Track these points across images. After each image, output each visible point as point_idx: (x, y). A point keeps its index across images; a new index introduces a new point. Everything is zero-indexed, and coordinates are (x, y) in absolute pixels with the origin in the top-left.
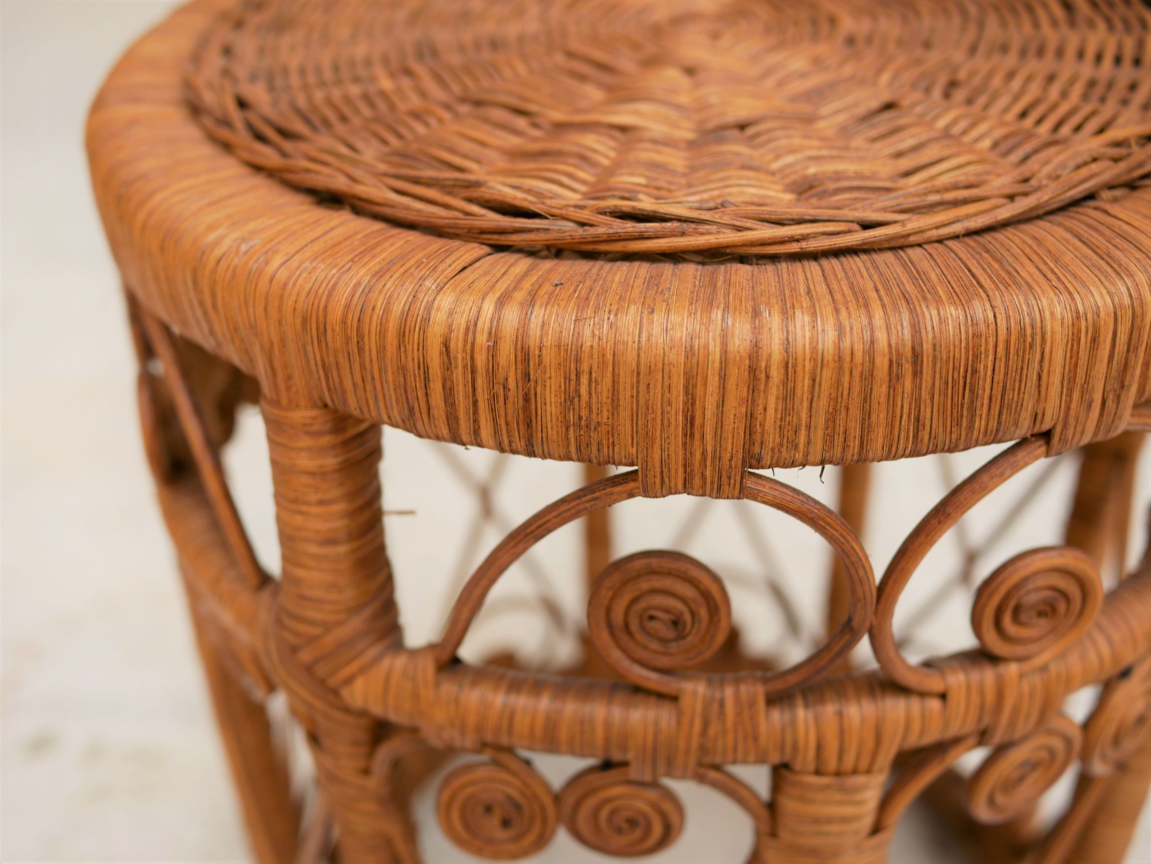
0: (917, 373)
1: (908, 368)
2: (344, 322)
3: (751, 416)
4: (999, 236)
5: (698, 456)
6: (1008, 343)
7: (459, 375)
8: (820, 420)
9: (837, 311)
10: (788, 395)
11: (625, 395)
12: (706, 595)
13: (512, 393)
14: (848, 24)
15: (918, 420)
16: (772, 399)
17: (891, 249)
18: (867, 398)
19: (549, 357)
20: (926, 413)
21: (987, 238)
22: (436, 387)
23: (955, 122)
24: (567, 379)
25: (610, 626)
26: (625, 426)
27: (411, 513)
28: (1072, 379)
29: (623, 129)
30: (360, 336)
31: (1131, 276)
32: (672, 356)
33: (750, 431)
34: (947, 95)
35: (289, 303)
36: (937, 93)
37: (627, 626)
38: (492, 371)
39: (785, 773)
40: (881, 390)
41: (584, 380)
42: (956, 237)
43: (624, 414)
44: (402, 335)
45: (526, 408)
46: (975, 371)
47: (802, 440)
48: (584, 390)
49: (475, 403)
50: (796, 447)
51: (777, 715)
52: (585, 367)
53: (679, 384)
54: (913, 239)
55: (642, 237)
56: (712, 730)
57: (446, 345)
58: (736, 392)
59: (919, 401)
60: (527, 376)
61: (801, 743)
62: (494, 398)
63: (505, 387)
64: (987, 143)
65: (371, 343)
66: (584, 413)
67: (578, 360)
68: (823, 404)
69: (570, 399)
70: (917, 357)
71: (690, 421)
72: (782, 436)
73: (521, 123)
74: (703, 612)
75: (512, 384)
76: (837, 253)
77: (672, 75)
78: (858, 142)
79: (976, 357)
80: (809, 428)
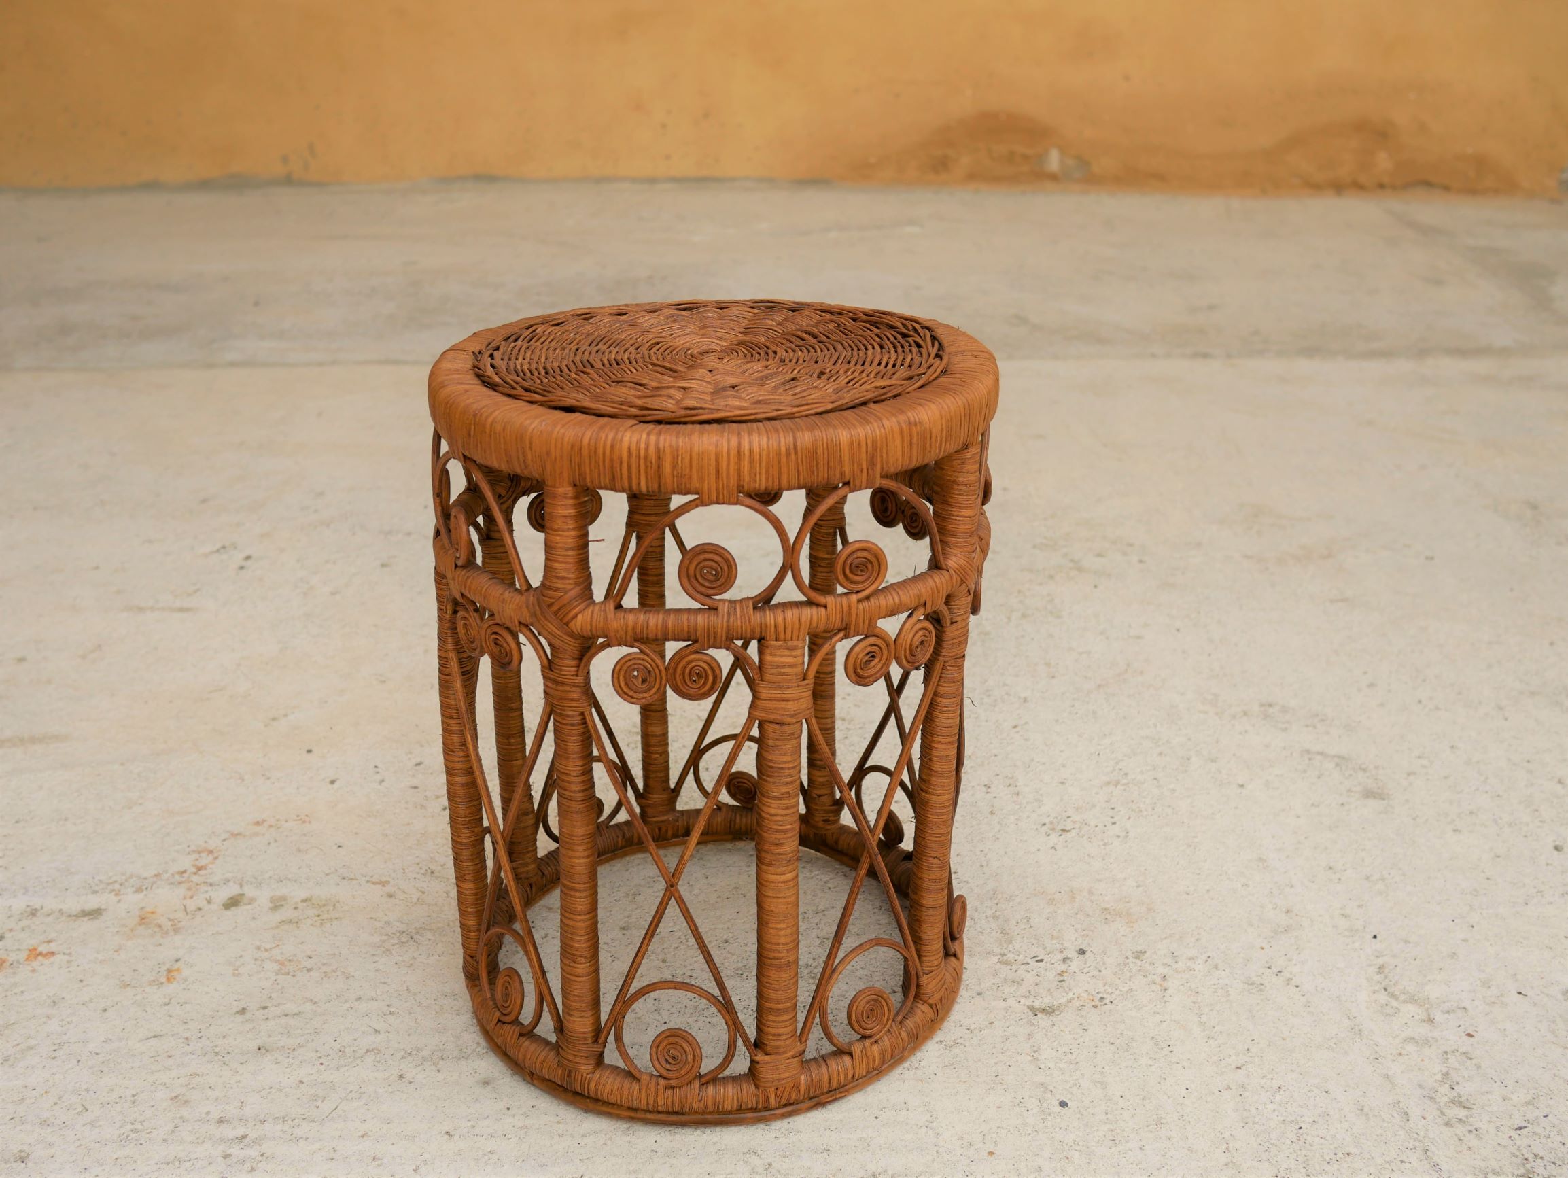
0: (796, 453)
1: (792, 451)
2: (589, 444)
3: (739, 470)
4: (829, 414)
5: (721, 486)
6: (827, 443)
7: (634, 460)
8: (764, 471)
9: (767, 433)
10: (751, 461)
11: (694, 463)
12: (726, 561)
13: (653, 466)
14: (782, 353)
15: (798, 471)
16: (746, 463)
17: (789, 418)
18: (779, 462)
19: (668, 451)
20: (801, 469)
21: (824, 415)
22: (625, 466)
23: (820, 384)
24: (674, 458)
25: (688, 576)
26: (695, 476)
27: (603, 540)
28: (853, 460)
29: (684, 389)
30: (596, 448)
31: (871, 423)
32: (711, 448)
33: (739, 475)
34: (819, 377)
35: (566, 440)
36: (815, 376)
37: (695, 576)
38: (646, 458)
39: (763, 641)
40: (784, 460)
41: (680, 458)
42: (812, 415)
43: (694, 470)
44: (612, 446)
45: (658, 471)
46: (816, 453)
47: (758, 479)
48: (680, 462)
49: (639, 471)
50: (756, 481)
51: (758, 615)
52: (680, 453)
53: (713, 457)
54: (796, 415)
55: (697, 415)
56: (731, 620)
57: (629, 448)
58: (733, 460)
59: (798, 464)
60: (659, 458)
61: (768, 623)
62: (646, 467)
63: (651, 463)
64: (831, 390)
65: (600, 451)
66: (680, 471)
67: (677, 450)
68: (764, 464)
69: (674, 467)
70: (795, 448)
71: (718, 472)
72: (750, 477)
73: (641, 388)
74: (725, 568)
75: (653, 461)
76: (769, 419)
77: (703, 371)
78: (781, 391)
79: (816, 448)
80: (760, 474)
